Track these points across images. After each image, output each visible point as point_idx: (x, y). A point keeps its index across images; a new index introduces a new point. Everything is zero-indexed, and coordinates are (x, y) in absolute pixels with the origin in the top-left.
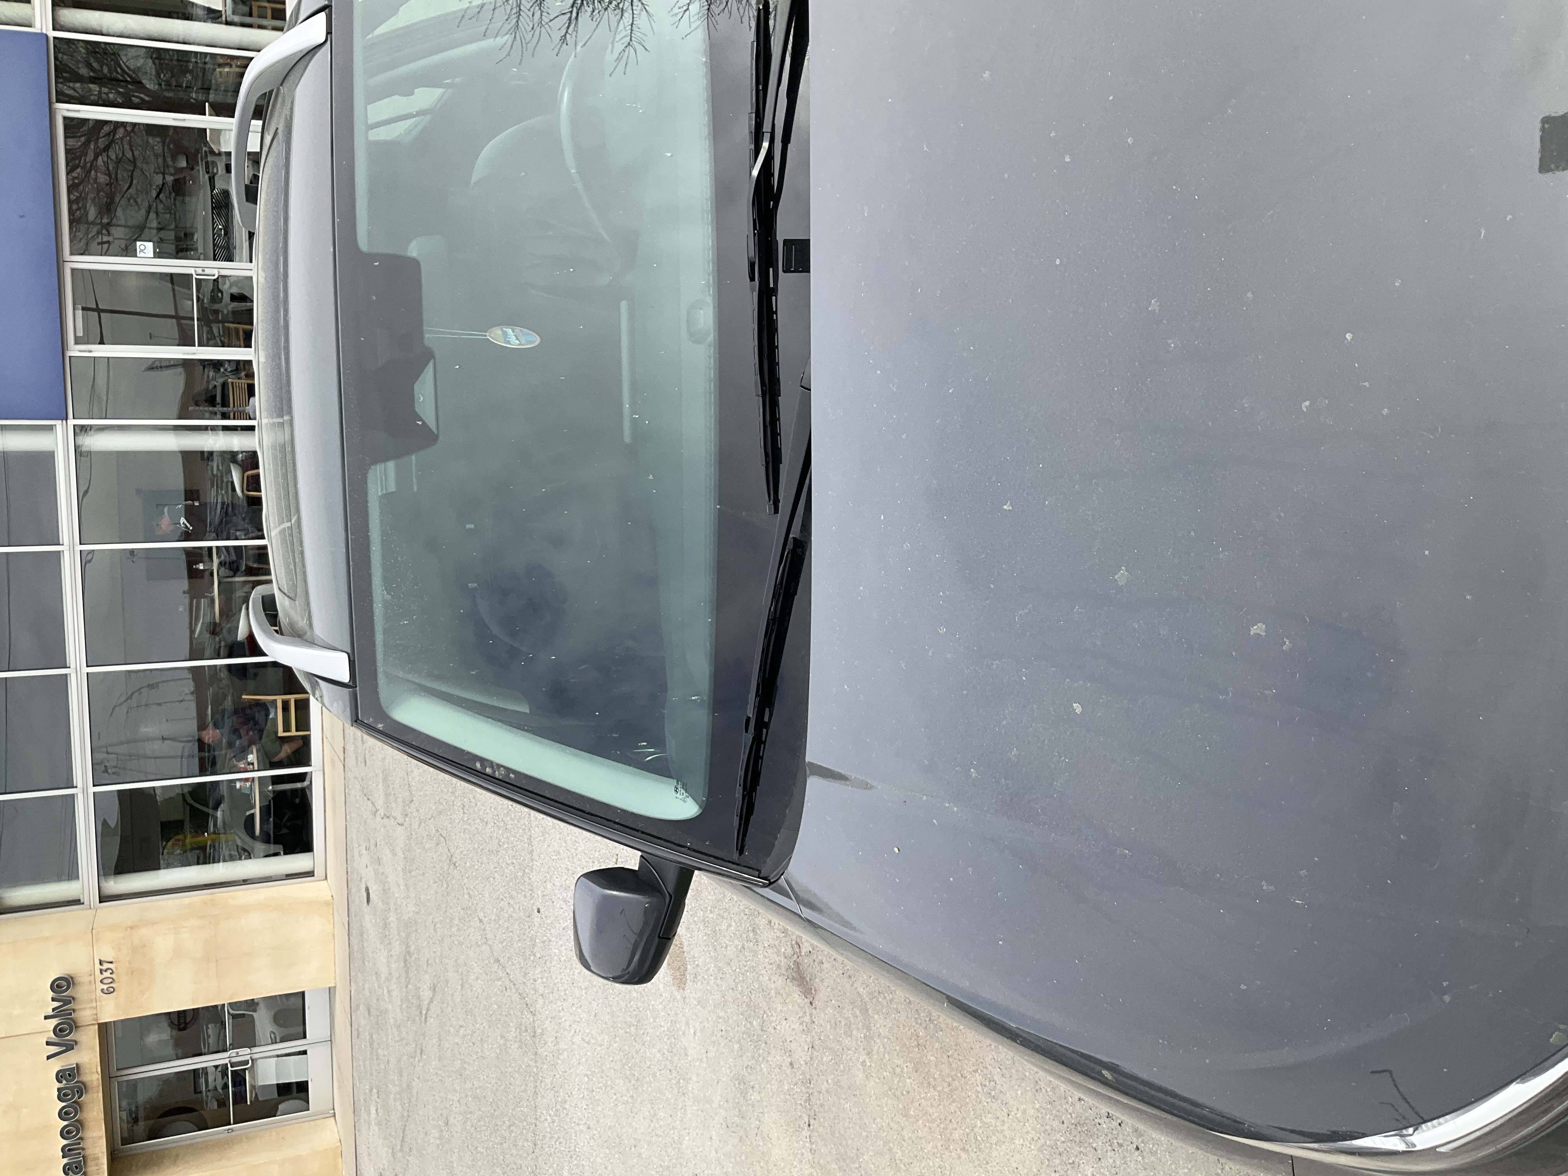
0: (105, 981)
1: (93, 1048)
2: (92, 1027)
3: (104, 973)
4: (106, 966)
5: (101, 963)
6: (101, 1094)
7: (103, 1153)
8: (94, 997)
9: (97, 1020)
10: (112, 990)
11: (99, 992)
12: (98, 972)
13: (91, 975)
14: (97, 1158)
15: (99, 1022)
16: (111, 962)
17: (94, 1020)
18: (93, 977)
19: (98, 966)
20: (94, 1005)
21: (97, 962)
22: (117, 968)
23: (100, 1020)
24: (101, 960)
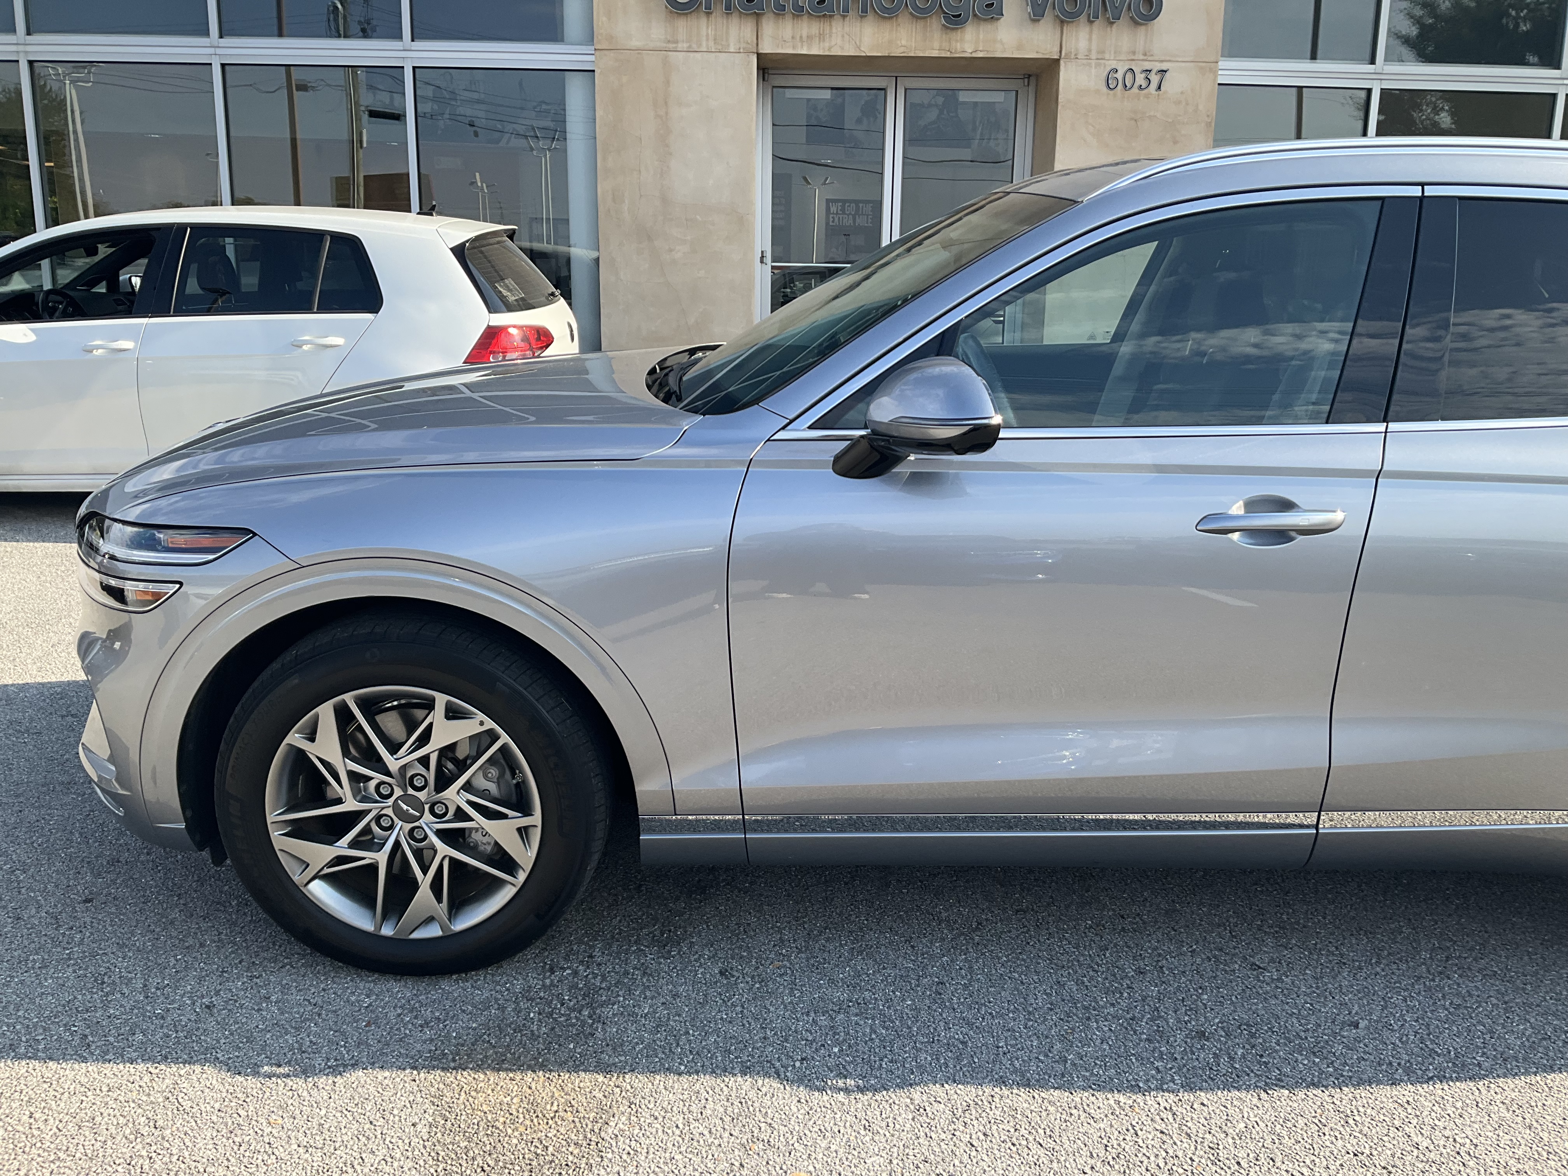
0: (1129, 76)
1: (1019, 48)
2: (1056, 49)
3: (1143, 75)
4: (1155, 79)
5: (1163, 72)
6: (935, 54)
7: (829, 50)
8: (1107, 56)
9: (1068, 58)
10: (1111, 86)
11: (1113, 64)
12: (1147, 65)
13: (1145, 54)
14: (821, 37)
15: (1062, 62)
16: (1159, 88)
17: (1066, 54)
18: (1142, 57)
19: (1158, 66)
20: (1094, 55)
21: (1165, 66)
22: (1147, 96)
23: (1065, 63)
24: (1166, 71)
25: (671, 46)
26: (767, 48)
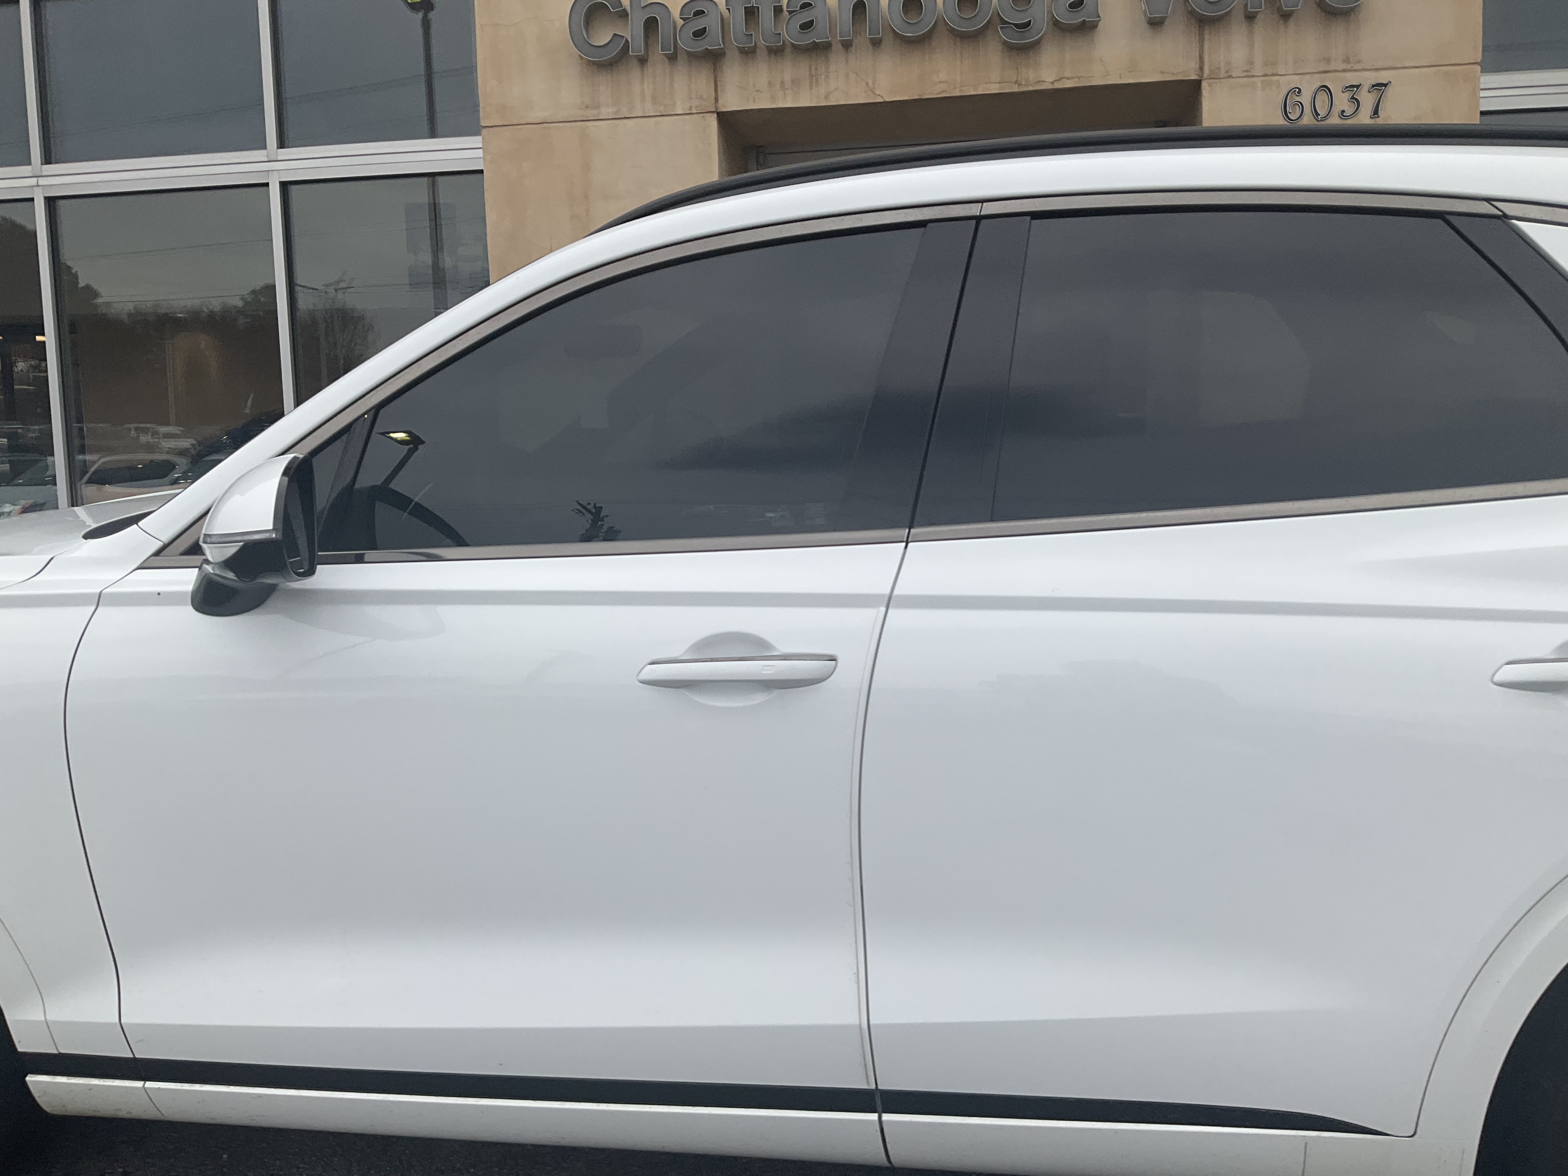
0: (1322, 97)
1: (1131, 69)
2: (1194, 65)
3: (1347, 95)
4: (1367, 99)
5: (1380, 87)
6: (994, 89)
7: (826, 98)
8: (1281, 70)
9: (1214, 77)
10: (1292, 117)
11: (1294, 81)
12: (1352, 78)
13: (1347, 60)
14: (814, 80)
15: (1204, 84)
16: (1376, 112)
17: (1211, 72)
18: (1342, 66)
19: (1369, 78)
20: (1258, 70)
21: (1383, 77)
23: (1210, 85)
24: (1385, 85)
25: (590, 113)
26: (732, 102)
